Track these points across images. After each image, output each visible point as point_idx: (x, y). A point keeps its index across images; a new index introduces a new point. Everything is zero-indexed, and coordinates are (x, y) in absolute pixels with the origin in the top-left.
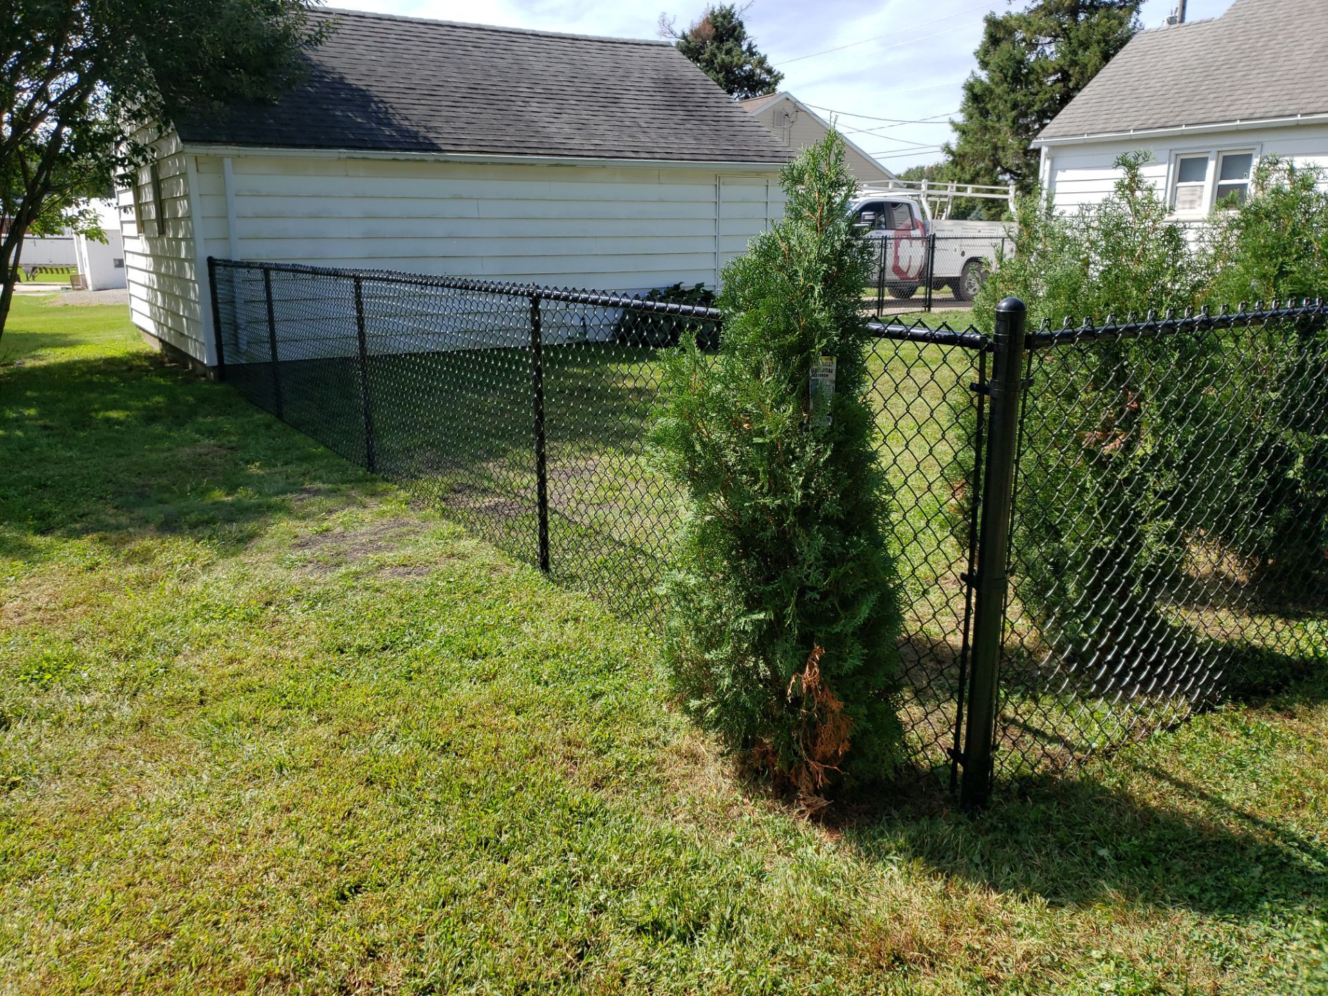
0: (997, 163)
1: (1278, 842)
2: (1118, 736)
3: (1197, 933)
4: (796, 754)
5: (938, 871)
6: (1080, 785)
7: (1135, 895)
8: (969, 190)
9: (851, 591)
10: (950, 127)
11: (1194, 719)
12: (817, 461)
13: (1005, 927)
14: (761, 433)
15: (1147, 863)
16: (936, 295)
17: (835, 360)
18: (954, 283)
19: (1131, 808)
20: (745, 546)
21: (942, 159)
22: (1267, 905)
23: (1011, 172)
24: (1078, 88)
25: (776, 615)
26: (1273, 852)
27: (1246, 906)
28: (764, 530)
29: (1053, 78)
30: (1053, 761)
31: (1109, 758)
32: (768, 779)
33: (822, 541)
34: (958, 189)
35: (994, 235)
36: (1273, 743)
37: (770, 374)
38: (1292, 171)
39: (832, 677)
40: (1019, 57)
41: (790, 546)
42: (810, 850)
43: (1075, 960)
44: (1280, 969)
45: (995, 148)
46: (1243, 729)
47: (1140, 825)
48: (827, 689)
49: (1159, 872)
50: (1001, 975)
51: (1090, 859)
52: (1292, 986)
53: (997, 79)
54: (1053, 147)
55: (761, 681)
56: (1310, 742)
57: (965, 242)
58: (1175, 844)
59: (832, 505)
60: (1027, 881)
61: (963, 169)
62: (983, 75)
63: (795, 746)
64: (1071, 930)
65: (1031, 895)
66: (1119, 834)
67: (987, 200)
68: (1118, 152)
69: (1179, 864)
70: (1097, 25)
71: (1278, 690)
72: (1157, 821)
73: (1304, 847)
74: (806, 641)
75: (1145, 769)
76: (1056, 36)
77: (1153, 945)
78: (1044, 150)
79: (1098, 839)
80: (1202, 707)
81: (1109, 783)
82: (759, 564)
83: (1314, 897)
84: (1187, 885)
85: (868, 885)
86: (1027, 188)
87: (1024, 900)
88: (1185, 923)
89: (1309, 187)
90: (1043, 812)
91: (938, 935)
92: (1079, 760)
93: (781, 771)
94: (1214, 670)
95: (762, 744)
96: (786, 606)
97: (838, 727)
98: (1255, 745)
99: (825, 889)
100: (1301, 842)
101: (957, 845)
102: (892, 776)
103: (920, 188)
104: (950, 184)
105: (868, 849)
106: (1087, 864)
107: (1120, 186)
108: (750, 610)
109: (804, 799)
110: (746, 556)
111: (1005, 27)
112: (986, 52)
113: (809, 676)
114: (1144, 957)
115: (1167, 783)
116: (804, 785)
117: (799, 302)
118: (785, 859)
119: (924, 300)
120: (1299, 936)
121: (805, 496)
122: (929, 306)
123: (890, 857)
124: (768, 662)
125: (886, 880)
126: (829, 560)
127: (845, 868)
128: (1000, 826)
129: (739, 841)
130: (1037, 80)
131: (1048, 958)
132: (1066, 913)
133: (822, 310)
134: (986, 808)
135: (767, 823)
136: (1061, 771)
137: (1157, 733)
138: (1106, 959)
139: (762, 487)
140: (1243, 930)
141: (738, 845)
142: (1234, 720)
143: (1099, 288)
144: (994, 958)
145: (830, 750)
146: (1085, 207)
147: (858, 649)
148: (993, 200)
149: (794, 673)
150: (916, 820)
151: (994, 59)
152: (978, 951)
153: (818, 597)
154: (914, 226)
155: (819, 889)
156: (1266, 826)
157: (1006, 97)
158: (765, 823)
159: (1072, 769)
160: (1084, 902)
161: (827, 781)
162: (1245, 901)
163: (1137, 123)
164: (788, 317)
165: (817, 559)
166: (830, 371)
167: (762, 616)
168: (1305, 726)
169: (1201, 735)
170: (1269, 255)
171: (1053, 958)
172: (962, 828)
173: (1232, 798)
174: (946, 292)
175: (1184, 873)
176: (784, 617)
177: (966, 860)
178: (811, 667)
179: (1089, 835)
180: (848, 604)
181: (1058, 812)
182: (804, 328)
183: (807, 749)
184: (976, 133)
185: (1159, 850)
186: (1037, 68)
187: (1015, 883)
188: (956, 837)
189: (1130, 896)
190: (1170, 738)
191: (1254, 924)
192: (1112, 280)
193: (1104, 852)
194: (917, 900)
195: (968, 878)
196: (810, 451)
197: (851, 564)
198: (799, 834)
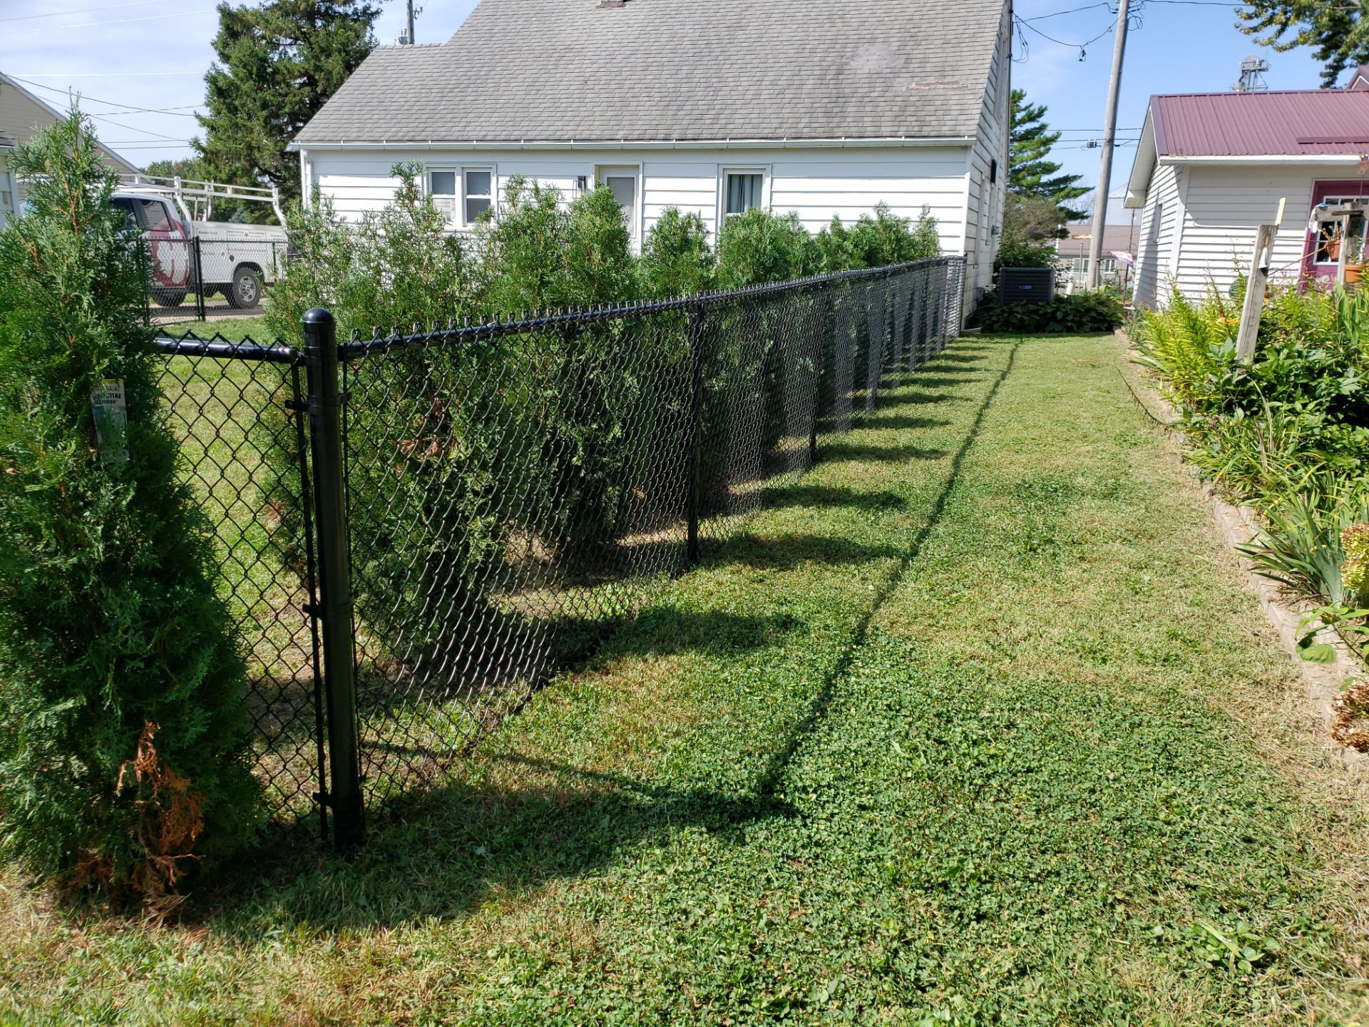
0: (254, 164)
1: (616, 790)
2: (473, 732)
3: (570, 897)
4: (136, 854)
5: (325, 929)
6: (449, 790)
7: (515, 882)
8: (229, 191)
9: (181, 650)
10: (197, 122)
11: (534, 696)
12: (119, 503)
13: (404, 961)
14: (34, 479)
15: (519, 847)
16: (208, 303)
17: (121, 382)
18: (225, 289)
19: (497, 799)
20: (30, 621)
21: (192, 155)
22: (618, 850)
23: (270, 174)
24: (327, 94)
25: (89, 699)
26: (615, 799)
27: (603, 856)
28: (57, 597)
29: (299, 81)
30: (419, 775)
31: (469, 755)
32: (102, 896)
33: (137, 597)
34: (216, 189)
35: (263, 239)
36: (597, 701)
37: (35, 404)
38: (537, 190)
39: (172, 753)
40: (261, 54)
41: (96, 613)
42: (171, 961)
43: (474, 967)
44: (639, 903)
45: (250, 147)
46: (573, 695)
47: (508, 812)
48: (167, 769)
49: (531, 851)
50: (409, 1014)
51: (470, 861)
52: (650, 915)
53: (241, 75)
54: (311, 152)
55: (76, 781)
56: (624, 692)
57: (232, 246)
58: (539, 821)
59: (144, 553)
60: (416, 906)
61: (217, 167)
62: (225, 68)
63: (134, 846)
64: (466, 939)
65: (423, 919)
66: (491, 827)
67: (248, 203)
68: (393, 161)
69: (546, 837)
70: (336, 34)
71: (593, 651)
72: (521, 804)
73: (636, 787)
74: (134, 721)
75: (502, 757)
76: (296, 39)
77: (539, 924)
78: (303, 154)
79: (474, 839)
80: (538, 685)
81: (474, 779)
82: (55, 641)
83: (652, 829)
84: (555, 855)
85: (249, 975)
86: (291, 192)
87: (417, 926)
88: (559, 892)
89: (552, 206)
90: (419, 830)
91: (338, 999)
92: (442, 766)
93: (119, 880)
94: (544, 647)
95: (86, 857)
96: (102, 683)
97: (186, 808)
98: (584, 706)
99: (199, 1001)
100: (633, 783)
101: (340, 894)
102: (256, 841)
103: (173, 186)
104: (206, 183)
105: (242, 934)
106: (469, 868)
107: (399, 195)
108: (51, 700)
109: (153, 904)
110: (34, 633)
111: (241, 21)
112: (226, 45)
113: (143, 760)
114: (532, 938)
115: (523, 765)
116: (151, 886)
117: (63, 314)
118: (141, 984)
119: (196, 308)
120: (647, 868)
121: (108, 548)
122: (203, 315)
123: (269, 933)
124: (82, 757)
125: (269, 961)
126: (149, 619)
127: (218, 965)
128: (380, 858)
129: (74, 984)
130: (284, 80)
131: (450, 976)
132: (458, 923)
133: (96, 325)
134: (362, 844)
135: (109, 949)
136: (428, 782)
137: (506, 719)
138: (501, 955)
139: (47, 545)
140: (605, 880)
141: (73, 990)
142: (566, 689)
143: (393, 296)
144: (400, 999)
145: (179, 837)
146: (369, 215)
147: (199, 712)
148: (256, 203)
149: (122, 762)
150: (290, 881)
151: (235, 52)
152: (382, 999)
153: (142, 665)
154: (172, 226)
155: (191, 1004)
156: (606, 778)
157: (253, 95)
158: (106, 950)
159: (438, 778)
160: (472, 907)
161: (180, 874)
162: (601, 853)
163: (388, 134)
164: (50, 334)
165: (134, 621)
166: (118, 396)
167: (70, 704)
168: (617, 679)
169: (542, 710)
170: (530, 266)
171: (454, 974)
172: (342, 874)
173: (576, 762)
174: (218, 299)
175: (551, 845)
176: (101, 698)
177: (351, 905)
178: (145, 749)
179: (465, 838)
180: (180, 665)
181: (433, 825)
182: (75, 346)
183: (149, 844)
184: (226, 130)
185: (527, 831)
186: (282, 68)
187: (405, 912)
188: (337, 886)
189: (511, 885)
190: (518, 720)
191: (612, 870)
192: (406, 287)
193: (481, 851)
194: (308, 969)
195: (357, 925)
196: (107, 493)
197: (177, 619)
198: (153, 947)
